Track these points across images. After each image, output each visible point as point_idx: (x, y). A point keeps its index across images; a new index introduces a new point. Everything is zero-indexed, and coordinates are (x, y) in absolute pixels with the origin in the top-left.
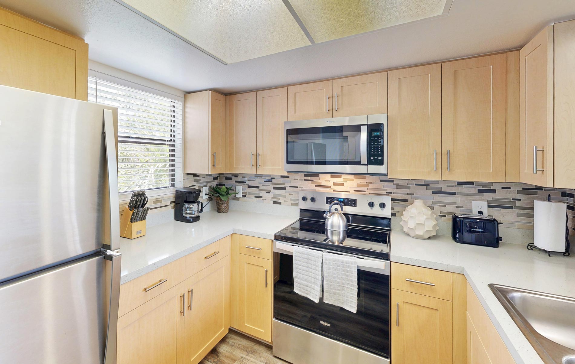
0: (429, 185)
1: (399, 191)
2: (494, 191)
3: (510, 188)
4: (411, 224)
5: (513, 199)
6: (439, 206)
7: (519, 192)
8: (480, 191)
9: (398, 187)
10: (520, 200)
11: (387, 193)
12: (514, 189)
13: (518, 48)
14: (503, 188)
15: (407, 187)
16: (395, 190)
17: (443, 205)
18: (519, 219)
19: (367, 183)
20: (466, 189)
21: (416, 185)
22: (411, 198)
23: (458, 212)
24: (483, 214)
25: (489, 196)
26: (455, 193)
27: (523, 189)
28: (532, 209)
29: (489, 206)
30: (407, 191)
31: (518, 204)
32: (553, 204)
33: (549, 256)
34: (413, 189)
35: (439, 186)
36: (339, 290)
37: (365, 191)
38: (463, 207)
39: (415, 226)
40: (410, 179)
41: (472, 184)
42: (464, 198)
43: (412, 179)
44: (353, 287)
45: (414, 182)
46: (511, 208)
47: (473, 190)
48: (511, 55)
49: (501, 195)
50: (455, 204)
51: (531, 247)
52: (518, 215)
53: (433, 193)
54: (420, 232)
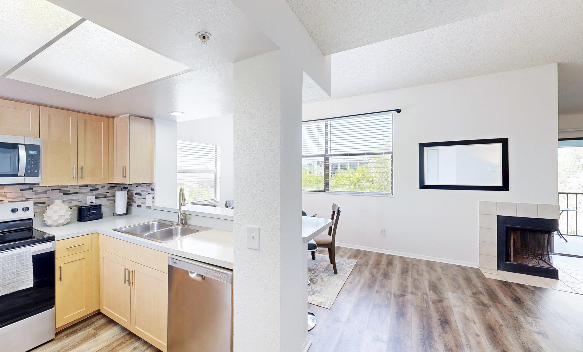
0: (61, 189)
1: (38, 196)
2: (97, 189)
3: (104, 187)
4: (55, 217)
5: (106, 193)
6: (68, 202)
7: (108, 189)
8: (91, 190)
9: (36, 194)
10: (109, 192)
11: (26, 199)
12: (107, 187)
13: (114, 117)
14: (102, 187)
15: (46, 192)
16: (35, 196)
17: (70, 201)
18: (108, 202)
19: (5, 193)
20: (84, 190)
21: (51, 190)
22: (48, 200)
23: (80, 204)
24: (93, 203)
25: (95, 192)
26: (77, 193)
27: (110, 187)
28: (115, 196)
29: (96, 198)
30: (45, 195)
31: (108, 194)
32: (123, 192)
33: (122, 216)
34: (50, 193)
35: (68, 189)
36: (14, 278)
37: (3, 201)
38: (82, 201)
39: (58, 218)
40: (47, 186)
41: (87, 186)
42: (83, 195)
43: (48, 186)
44: (29, 269)
45: (50, 188)
46: (105, 197)
47: (87, 189)
48: (111, 119)
49: (101, 191)
50: (78, 199)
51: (115, 214)
52: (108, 200)
53: (64, 194)
54: (62, 221)
